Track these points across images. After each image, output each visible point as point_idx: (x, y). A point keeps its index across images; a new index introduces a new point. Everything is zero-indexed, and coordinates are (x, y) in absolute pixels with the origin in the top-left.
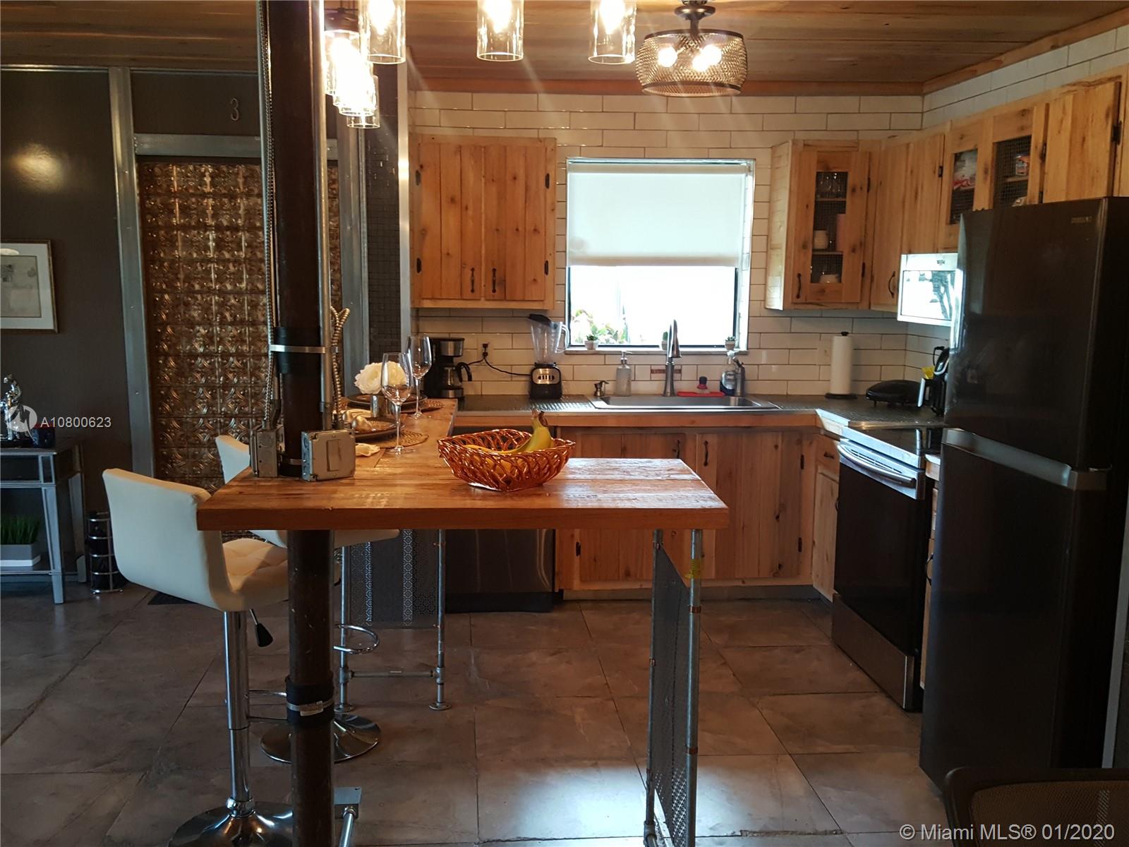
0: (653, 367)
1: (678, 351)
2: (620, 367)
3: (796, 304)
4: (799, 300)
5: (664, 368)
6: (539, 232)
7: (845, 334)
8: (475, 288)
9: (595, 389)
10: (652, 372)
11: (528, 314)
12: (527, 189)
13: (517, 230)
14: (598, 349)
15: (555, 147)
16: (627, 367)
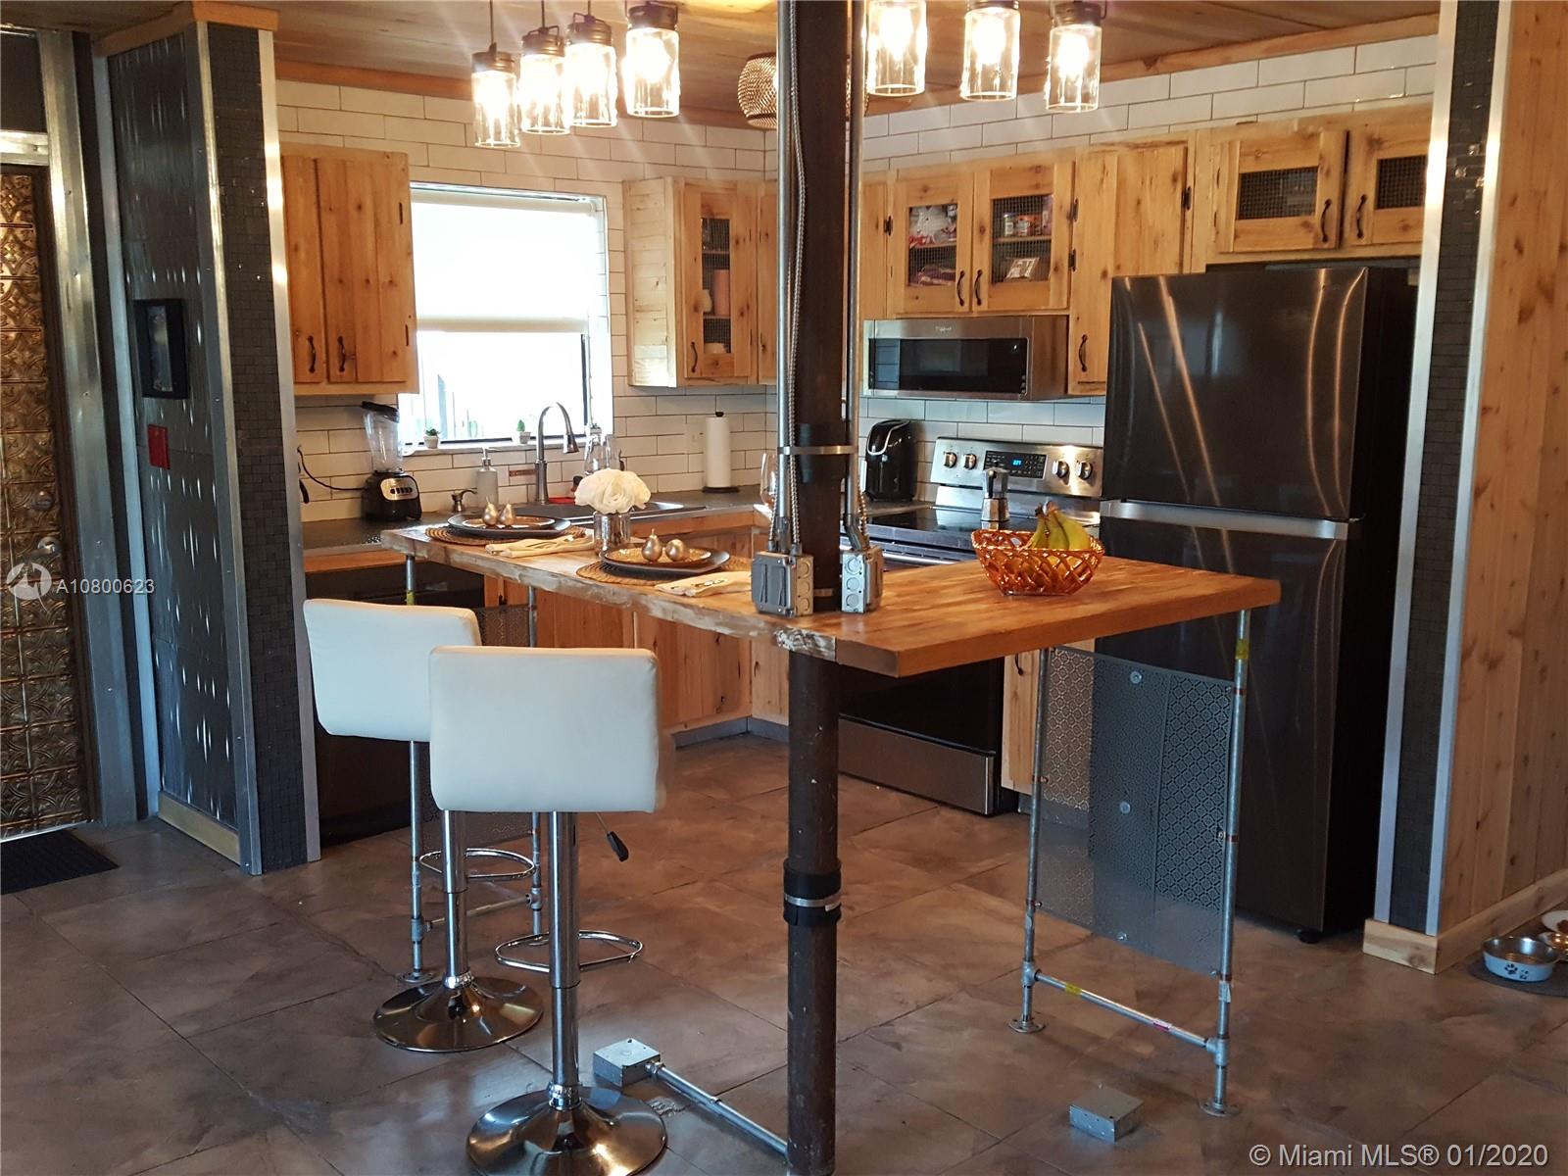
0: (512, 468)
1: (575, 444)
2: (483, 470)
3: (689, 379)
4: (694, 375)
5: (533, 466)
6: (396, 285)
7: (719, 414)
8: (316, 366)
9: (453, 502)
10: (511, 474)
11: (360, 402)
12: (377, 223)
13: (368, 281)
14: (441, 447)
15: (406, 164)
16: (492, 469)
